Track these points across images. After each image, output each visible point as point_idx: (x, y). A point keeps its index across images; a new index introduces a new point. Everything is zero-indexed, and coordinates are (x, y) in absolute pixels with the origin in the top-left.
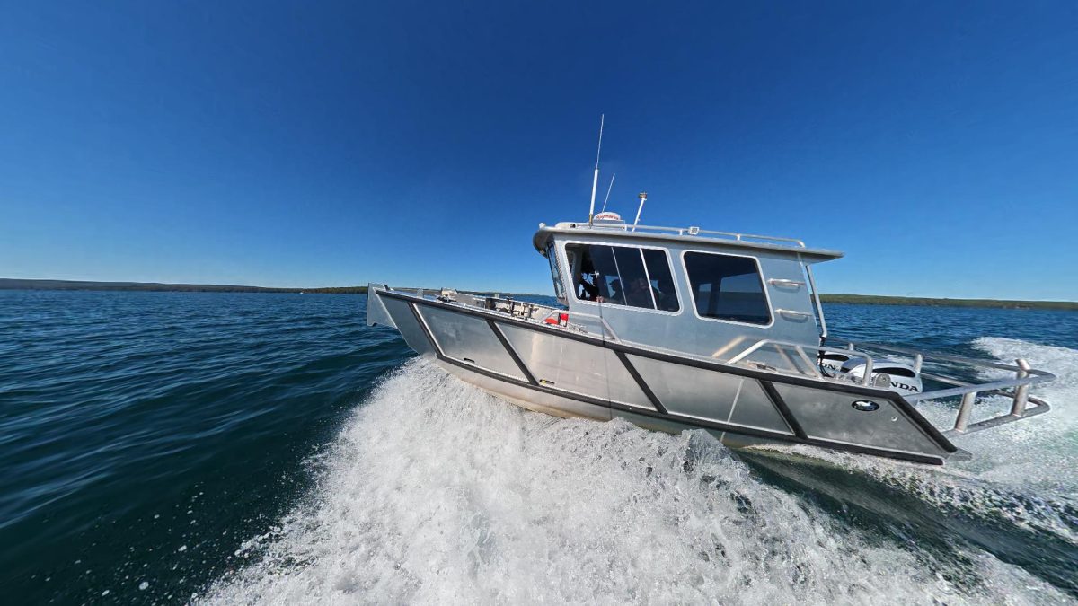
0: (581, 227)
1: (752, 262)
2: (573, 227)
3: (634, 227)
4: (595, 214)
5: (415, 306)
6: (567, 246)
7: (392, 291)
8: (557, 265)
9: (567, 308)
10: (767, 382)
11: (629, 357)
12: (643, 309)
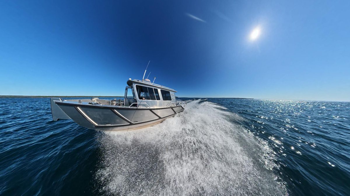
0: (140, 81)
1: (169, 92)
2: (138, 81)
3: (153, 83)
4: (144, 79)
5: (78, 108)
6: (136, 86)
7: (66, 101)
8: (134, 90)
9: (137, 102)
10: (172, 108)
11: (153, 110)
12: (154, 100)
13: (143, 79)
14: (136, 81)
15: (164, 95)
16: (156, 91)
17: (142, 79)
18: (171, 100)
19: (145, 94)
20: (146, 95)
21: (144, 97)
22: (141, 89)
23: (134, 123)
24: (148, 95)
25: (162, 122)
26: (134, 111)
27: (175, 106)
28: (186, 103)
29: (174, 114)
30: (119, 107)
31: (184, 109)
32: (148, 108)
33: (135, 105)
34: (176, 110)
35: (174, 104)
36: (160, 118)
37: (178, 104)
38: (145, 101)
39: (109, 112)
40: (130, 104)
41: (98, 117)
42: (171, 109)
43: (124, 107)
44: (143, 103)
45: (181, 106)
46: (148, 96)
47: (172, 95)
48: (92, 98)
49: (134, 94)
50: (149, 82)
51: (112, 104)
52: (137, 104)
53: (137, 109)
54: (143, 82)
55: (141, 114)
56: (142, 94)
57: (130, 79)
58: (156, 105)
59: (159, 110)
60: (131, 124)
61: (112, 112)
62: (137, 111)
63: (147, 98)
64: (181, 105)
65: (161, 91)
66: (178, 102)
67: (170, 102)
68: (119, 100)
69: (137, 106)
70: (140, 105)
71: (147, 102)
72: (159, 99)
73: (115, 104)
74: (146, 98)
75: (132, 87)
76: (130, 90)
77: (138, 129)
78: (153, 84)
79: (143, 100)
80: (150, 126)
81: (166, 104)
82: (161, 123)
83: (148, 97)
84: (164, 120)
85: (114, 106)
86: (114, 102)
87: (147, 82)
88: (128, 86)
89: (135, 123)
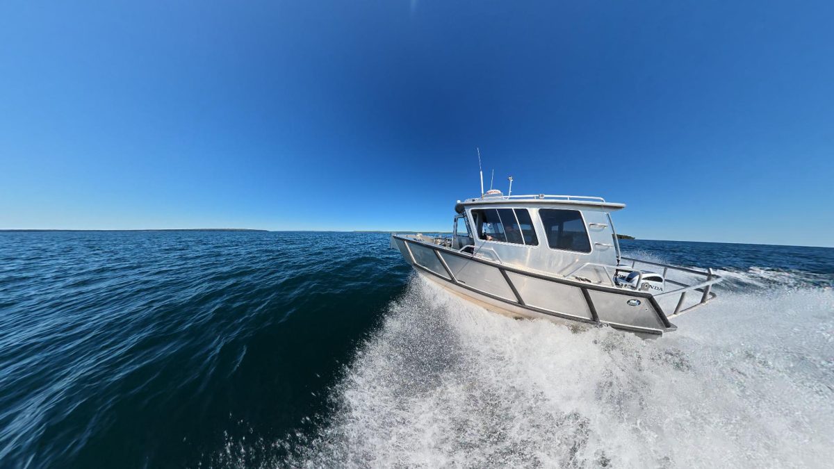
0: (477, 201)
1: (578, 213)
2: (473, 200)
3: (509, 196)
4: (485, 192)
5: (406, 242)
6: (472, 211)
7: (398, 236)
8: (468, 221)
9: (473, 244)
10: (584, 289)
11: (508, 273)
12: (517, 245)
13: (483, 192)
14: (469, 201)
15: (555, 228)
16: (524, 216)
17: (480, 195)
18: (588, 250)
19: (492, 227)
20: (496, 229)
21: (489, 235)
22: (483, 216)
23: (458, 282)
24: (501, 229)
25: (521, 318)
26: (466, 261)
27: (609, 284)
28: (705, 291)
29: (586, 321)
30: (444, 248)
31: (667, 324)
32: (497, 262)
33: (470, 250)
34: (603, 306)
35: (604, 276)
36: (520, 303)
37: (629, 279)
38: (491, 245)
39: (430, 252)
40: (461, 247)
41: (419, 255)
42: (577, 290)
43: (452, 250)
44: (488, 249)
45: (651, 299)
46: (501, 232)
47: (597, 225)
48: (416, 233)
49: (469, 227)
50: (499, 195)
51: (436, 243)
52: (473, 249)
53: (472, 259)
54: (485, 200)
55: (478, 272)
56: (486, 228)
57: (459, 202)
58: (522, 261)
59: (526, 278)
60: (453, 281)
61: (434, 254)
62: (471, 262)
63: (498, 237)
64: (651, 291)
65: (542, 212)
66: (629, 267)
67: (583, 261)
68: (446, 237)
69: (472, 253)
70: (479, 251)
71: (495, 246)
72: (533, 240)
73: (439, 244)
74: (495, 236)
75: (465, 216)
76: (461, 221)
77: (459, 295)
78: (510, 198)
79: (488, 241)
80: (484, 308)
81: (562, 262)
82: (516, 318)
83: (499, 234)
84: (530, 318)
85: (438, 245)
86: (439, 241)
87: (494, 197)
88: (457, 214)
89: (460, 283)
